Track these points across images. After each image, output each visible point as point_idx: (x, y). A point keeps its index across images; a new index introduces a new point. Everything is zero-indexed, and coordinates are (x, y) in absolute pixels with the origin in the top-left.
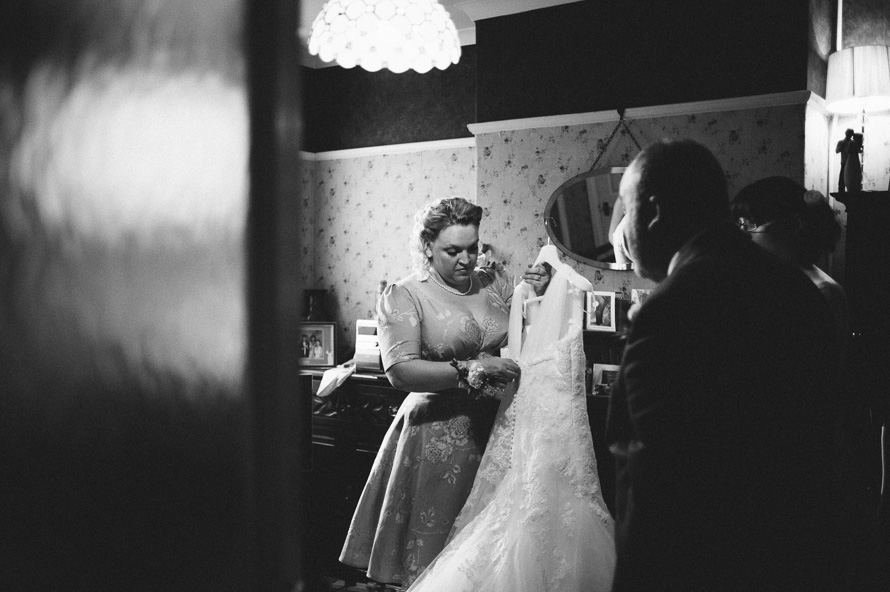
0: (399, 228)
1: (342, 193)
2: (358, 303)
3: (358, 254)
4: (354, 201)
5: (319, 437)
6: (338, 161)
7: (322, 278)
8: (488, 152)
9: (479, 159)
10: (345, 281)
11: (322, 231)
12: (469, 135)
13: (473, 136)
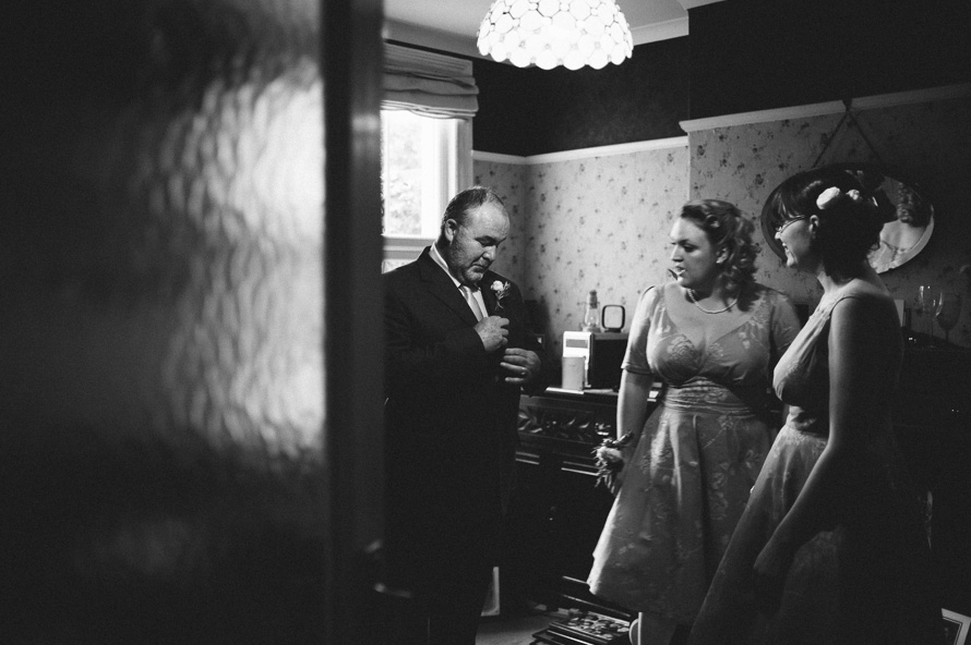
0: (611, 235)
1: (553, 198)
2: (569, 315)
3: (570, 263)
4: (565, 206)
5: (529, 455)
6: (549, 165)
7: (532, 289)
8: (701, 151)
9: (692, 158)
10: (556, 291)
11: (532, 238)
12: (683, 134)
13: (685, 134)
